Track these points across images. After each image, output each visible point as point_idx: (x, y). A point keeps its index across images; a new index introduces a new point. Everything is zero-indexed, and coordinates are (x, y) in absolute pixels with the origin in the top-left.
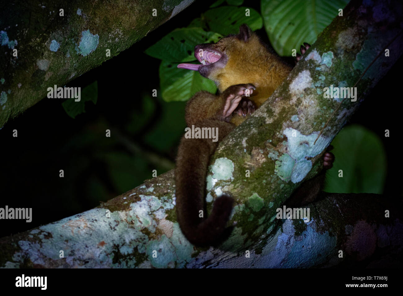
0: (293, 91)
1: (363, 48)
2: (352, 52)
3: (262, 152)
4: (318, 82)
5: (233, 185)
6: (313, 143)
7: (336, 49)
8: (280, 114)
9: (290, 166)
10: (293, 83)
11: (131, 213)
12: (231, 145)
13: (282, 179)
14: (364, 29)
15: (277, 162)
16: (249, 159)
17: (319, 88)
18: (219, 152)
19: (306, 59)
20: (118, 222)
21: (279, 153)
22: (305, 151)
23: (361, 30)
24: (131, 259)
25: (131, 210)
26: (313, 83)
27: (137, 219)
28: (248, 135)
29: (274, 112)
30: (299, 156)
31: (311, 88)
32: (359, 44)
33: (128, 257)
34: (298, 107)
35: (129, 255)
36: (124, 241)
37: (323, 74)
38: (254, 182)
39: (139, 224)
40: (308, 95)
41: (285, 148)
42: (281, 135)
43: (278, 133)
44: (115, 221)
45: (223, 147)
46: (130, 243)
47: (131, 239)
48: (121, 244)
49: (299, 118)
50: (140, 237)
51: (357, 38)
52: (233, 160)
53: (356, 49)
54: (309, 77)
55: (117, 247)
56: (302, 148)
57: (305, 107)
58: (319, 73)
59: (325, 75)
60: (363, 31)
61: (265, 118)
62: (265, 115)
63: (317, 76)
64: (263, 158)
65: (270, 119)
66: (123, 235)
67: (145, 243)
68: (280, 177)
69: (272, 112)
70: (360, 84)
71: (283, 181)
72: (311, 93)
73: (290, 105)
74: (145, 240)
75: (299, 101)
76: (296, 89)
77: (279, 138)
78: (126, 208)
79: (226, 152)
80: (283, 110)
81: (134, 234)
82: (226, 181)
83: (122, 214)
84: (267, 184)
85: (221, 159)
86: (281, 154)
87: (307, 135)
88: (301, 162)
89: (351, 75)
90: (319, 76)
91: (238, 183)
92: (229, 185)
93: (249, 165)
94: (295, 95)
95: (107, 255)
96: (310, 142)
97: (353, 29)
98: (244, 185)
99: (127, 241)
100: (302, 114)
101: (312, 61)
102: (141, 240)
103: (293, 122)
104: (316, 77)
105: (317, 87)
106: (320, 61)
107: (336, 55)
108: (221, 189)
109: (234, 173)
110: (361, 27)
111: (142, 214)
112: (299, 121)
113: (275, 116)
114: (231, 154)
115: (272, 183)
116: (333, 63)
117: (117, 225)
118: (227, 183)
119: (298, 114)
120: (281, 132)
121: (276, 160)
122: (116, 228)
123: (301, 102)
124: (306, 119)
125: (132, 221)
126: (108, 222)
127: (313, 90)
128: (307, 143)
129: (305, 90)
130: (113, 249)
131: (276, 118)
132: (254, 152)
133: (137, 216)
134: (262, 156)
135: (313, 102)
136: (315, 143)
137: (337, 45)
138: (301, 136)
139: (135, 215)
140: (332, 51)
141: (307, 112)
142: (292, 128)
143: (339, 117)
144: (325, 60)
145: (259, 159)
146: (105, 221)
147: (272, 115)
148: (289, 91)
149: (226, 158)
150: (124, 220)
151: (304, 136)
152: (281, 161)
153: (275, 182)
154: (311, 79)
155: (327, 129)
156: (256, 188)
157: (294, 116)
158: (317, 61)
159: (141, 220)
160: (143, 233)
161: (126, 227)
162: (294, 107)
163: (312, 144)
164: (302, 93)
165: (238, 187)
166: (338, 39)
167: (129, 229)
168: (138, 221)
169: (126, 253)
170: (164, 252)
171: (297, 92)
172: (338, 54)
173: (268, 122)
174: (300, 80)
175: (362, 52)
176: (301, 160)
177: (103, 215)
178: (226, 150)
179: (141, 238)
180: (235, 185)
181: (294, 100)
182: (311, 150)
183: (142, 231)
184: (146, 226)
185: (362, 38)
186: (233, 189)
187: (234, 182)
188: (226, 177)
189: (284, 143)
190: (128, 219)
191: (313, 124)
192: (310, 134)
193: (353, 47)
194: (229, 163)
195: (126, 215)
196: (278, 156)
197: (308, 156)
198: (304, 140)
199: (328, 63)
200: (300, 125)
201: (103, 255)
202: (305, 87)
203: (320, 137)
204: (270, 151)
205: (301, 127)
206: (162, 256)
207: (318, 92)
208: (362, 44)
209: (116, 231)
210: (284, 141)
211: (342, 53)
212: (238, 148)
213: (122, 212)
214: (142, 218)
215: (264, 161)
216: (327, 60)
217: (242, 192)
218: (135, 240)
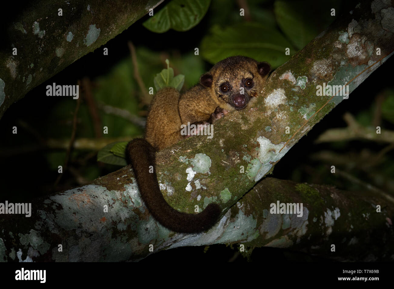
0: (268, 105)
1: (334, 78)
2: (324, 79)
3: (238, 155)
4: (292, 101)
5: (210, 179)
6: (279, 151)
7: (310, 75)
8: (255, 122)
9: (258, 168)
10: (268, 97)
11: (125, 194)
12: (208, 142)
13: (249, 178)
14: (338, 62)
15: (249, 165)
16: (225, 159)
17: (292, 106)
18: (198, 148)
19: (280, 78)
20: (115, 200)
21: (252, 157)
22: (271, 157)
23: (335, 62)
24: (124, 235)
25: (125, 190)
26: (287, 101)
27: (130, 199)
28: (225, 137)
29: (249, 120)
30: (265, 160)
31: (285, 105)
32: (331, 73)
33: (123, 234)
34: (271, 120)
35: (123, 231)
36: (120, 218)
37: (297, 95)
38: (228, 179)
39: (132, 204)
40: (282, 110)
41: (257, 153)
42: (255, 141)
43: (252, 140)
44: (112, 199)
45: (201, 143)
46: (125, 220)
47: (126, 218)
48: (118, 222)
49: (272, 129)
50: (132, 216)
51: (331, 68)
52: (211, 157)
53: (328, 77)
54: (283, 95)
55: (115, 223)
56: (270, 154)
57: (278, 121)
58: (294, 93)
59: (299, 97)
60: (337, 63)
61: (240, 124)
62: (240, 121)
63: (292, 95)
64: (238, 160)
65: (245, 126)
66: (119, 213)
67: (136, 222)
68: (248, 176)
69: (248, 120)
70: (326, 107)
71: (249, 180)
72: (284, 110)
73: (265, 116)
74: (136, 219)
75: (273, 115)
76: (271, 104)
77: (253, 144)
78: (121, 188)
79: (205, 148)
80: (258, 120)
81: (128, 213)
82: (204, 175)
83: (118, 194)
84: (237, 181)
85: (200, 154)
86: (253, 158)
87: (276, 145)
88: (266, 165)
89: (320, 99)
90: (294, 96)
91: (214, 178)
92: (207, 179)
93: (225, 164)
94: (270, 109)
95: (107, 230)
96: (277, 150)
97: (328, 60)
98: (219, 180)
99: (123, 219)
100: (275, 126)
101: (286, 81)
102: (133, 219)
103: (267, 132)
104: (290, 97)
105: (290, 105)
106: (294, 83)
107: (310, 80)
108: (200, 181)
109: (210, 169)
110: (335, 59)
111: (134, 195)
112: (271, 132)
113: (250, 124)
114: (209, 152)
115: (241, 181)
116: (306, 86)
117: (114, 203)
118: (205, 177)
119: (271, 126)
120: (255, 139)
121: (249, 163)
122: (113, 205)
123: (275, 116)
124: (277, 131)
125: (125, 201)
126: (106, 199)
127: (286, 107)
128: (274, 151)
129: (279, 106)
130: (112, 225)
131: (251, 126)
132: (231, 153)
133: (130, 196)
134: (237, 158)
135: (285, 117)
136: (280, 151)
137: (312, 71)
138: (271, 144)
139: (128, 196)
140: (307, 76)
141: (280, 125)
142: (265, 137)
143: (302, 132)
144: (299, 83)
145: (234, 160)
146: (105, 198)
147: (248, 123)
148: (264, 104)
149: (205, 154)
150: (119, 198)
151: (274, 145)
152: (252, 164)
153: (243, 180)
154: (286, 97)
155: (292, 141)
156: (229, 184)
157: (268, 127)
158: (292, 82)
159: (133, 200)
160: (135, 213)
161: (121, 206)
162: (268, 119)
163: (277, 152)
164: (277, 108)
165: (214, 181)
166: (313, 66)
167: (124, 208)
168: (131, 201)
169: (122, 230)
170: (150, 231)
171: (272, 107)
172: (312, 80)
173: (243, 128)
174: (275, 96)
175: (333, 81)
176: (266, 164)
177: (102, 192)
178: (205, 147)
179: (133, 218)
180: (211, 179)
181: (269, 113)
182: (276, 157)
183: (134, 211)
184: (138, 207)
185: (335, 69)
186: (210, 182)
187: (211, 177)
188: (203, 171)
189: (256, 149)
190: (122, 198)
191: (282, 136)
192: (278, 144)
193: (326, 76)
194: (207, 159)
195: (121, 194)
196: (251, 159)
197: (272, 161)
198: (273, 148)
199: (302, 86)
200: (271, 135)
201: (104, 229)
202: (280, 103)
203: (285, 147)
204: (244, 154)
205: (272, 137)
206: (147, 234)
207: (291, 109)
208: (334, 74)
209: (113, 209)
210: (257, 147)
211: (315, 79)
212: (216, 147)
213: (118, 191)
214: (134, 199)
215: (238, 162)
216: (302, 83)
217: (217, 186)
218: (128, 218)
